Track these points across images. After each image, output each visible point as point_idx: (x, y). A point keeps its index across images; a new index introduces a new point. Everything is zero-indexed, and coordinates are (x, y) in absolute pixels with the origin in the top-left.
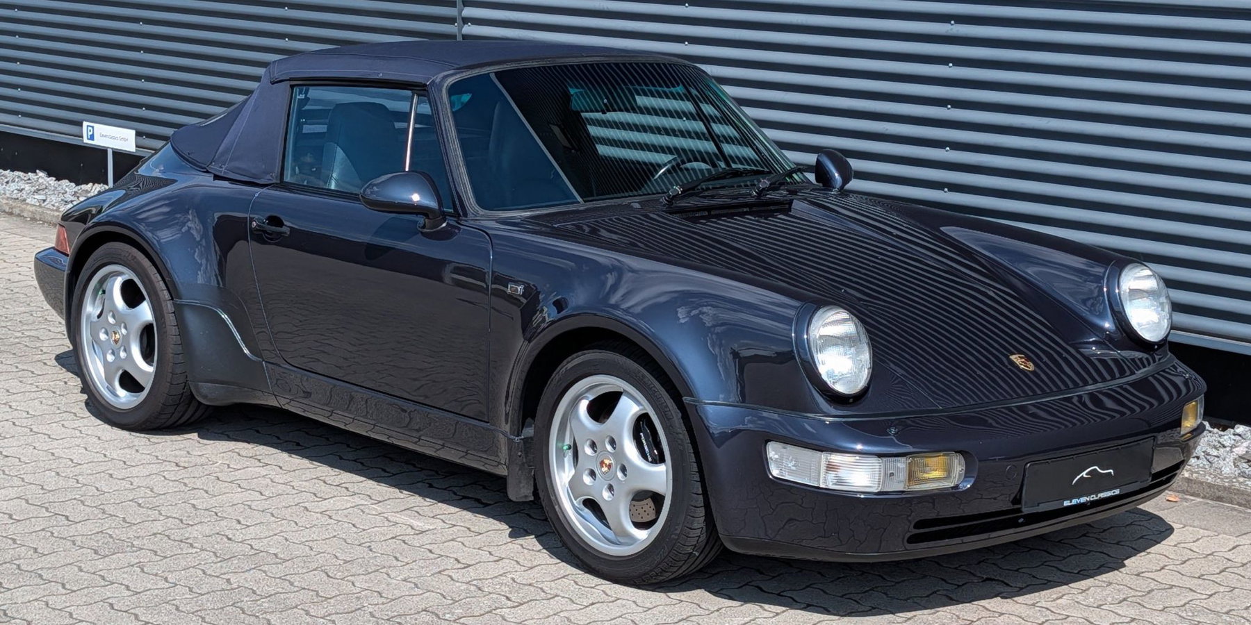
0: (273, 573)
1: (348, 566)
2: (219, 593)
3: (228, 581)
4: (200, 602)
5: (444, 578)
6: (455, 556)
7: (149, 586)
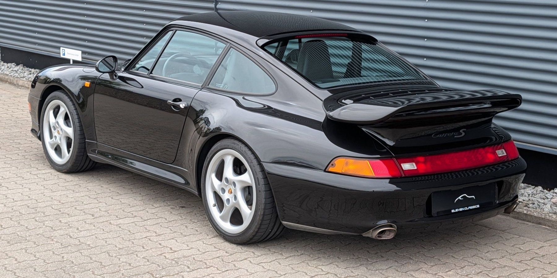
0: (84, 254)
1: (121, 250)
2: (56, 263)
3: (63, 257)
4: (46, 267)
5: (162, 257)
6: (171, 247)
7: (26, 259)
